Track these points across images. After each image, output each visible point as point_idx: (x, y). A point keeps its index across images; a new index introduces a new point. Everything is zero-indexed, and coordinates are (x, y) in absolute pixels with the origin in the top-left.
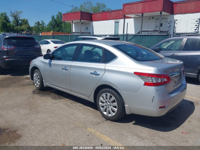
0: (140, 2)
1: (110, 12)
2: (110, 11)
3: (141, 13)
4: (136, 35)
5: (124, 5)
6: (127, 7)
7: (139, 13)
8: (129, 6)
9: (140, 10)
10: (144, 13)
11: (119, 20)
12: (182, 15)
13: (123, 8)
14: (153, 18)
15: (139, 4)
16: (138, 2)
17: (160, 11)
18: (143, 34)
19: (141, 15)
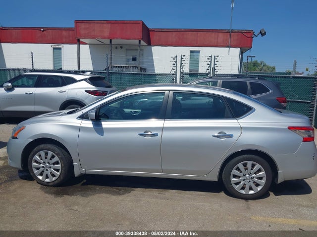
0: (105, 22)
1: (42, 30)
2: (42, 28)
3: (108, 38)
4: (103, 72)
5: (77, 22)
6: (83, 26)
7: (105, 38)
8: (87, 26)
9: (107, 34)
10: (114, 38)
11: (61, 46)
12: (162, 47)
13: (76, 26)
14: (122, 47)
15: (105, 25)
16: (103, 22)
17: (138, 39)
18: (114, 70)
19: (108, 41)
